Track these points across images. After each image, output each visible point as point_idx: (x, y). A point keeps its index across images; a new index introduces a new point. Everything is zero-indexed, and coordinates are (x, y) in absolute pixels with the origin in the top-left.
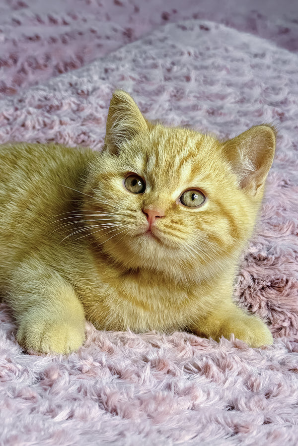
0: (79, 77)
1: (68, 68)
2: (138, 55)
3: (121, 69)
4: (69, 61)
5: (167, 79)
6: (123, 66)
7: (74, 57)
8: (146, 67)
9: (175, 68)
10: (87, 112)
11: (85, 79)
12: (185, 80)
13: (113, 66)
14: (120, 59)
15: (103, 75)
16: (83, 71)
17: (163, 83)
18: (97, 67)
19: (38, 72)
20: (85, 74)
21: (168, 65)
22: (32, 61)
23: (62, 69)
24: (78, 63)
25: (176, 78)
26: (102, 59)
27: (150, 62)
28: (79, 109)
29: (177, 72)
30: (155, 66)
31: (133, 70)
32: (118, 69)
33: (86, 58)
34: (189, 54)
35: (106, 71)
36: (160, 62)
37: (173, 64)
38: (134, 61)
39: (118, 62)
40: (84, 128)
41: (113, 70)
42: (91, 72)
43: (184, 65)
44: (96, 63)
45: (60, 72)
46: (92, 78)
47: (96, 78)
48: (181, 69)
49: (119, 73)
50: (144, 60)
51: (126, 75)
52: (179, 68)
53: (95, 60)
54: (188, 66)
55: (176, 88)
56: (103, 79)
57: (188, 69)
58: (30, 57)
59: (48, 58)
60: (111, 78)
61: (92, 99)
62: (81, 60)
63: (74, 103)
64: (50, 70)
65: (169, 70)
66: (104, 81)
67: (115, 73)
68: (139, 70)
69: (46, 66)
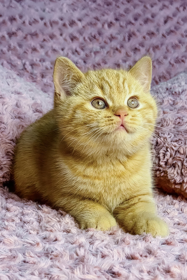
0: (172, 84)
1: (161, 79)
4: (161, 75)
7: (164, 72)
10: (180, 105)
11: (177, 85)
16: (174, 80)
18: (183, 77)
20: (176, 82)
23: (158, 80)
24: (168, 76)
28: (174, 103)
33: (173, 73)
40: (179, 115)
42: (179, 80)
44: (182, 74)
45: (157, 83)
46: (180, 83)
47: (183, 83)
61: (182, 96)
62: (169, 73)
63: (171, 100)
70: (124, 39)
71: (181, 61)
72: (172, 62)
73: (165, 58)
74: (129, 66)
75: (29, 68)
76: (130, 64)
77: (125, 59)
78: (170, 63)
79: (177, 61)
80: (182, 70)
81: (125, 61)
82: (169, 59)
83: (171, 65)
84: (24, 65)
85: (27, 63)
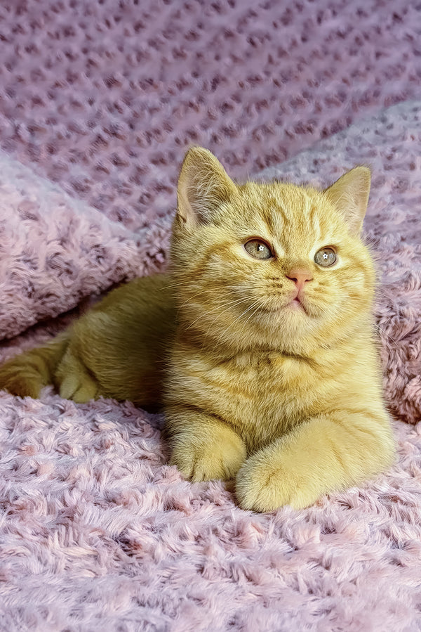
0: (285, 171)
1: (271, 162)
2: (352, 143)
3: (333, 159)
4: (270, 154)
5: (387, 168)
6: (335, 156)
7: (277, 149)
8: (362, 156)
9: (397, 155)
11: (292, 174)
12: (408, 169)
13: (324, 156)
14: (331, 148)
15: (313, 168)
16: (289, 164)
17: (383, 173)
18: (305, 159)
19: (237, 168)
20: (292, 167)
21: (388, 152)
22: (229, 155)
23: (264, 163)
24: (281, 155)
25: (398, 167)
26: (310, 150)
27: (366, 149)
29: (399, 160)
30: (373, 154)
31: (347, 159)
32: (329, 159)
33: (291, 150)
34: (413, 138)
35: (316, 162)
36: (379, 149)
37: (394, 150)
38: (347, 149)
39: (328, 151)
41: (323, 161)
42: (298, 165)
43: (407, 151)
44: (304, 154)
45: (262, 167)
46: (299, 171)
47: (304, 171)
48: (404, 155)
49: (332, 163)
50: (360, 147)
51: (338, 166)
52: (401, 155)
53: (301, 151)
54: (413, 153)
55: (398, 178)
56: (313, 172)
57: (412, 156)
58: (229, 151)
59: (247, 152)
60: (321, 171)
62: (285, 152)
64: (249, 165)
65: (390, 158)
66: (313, 174)
67: (326, 164)
68: (353, 159)
69: (245, 161)
70: (205, 87)
71: (306, 130)
72: (291, 131)
73: (279, 123)
74: (213, 136)
75: (25, 134)
76: (213, 133)
77: (205, 123)
78: (287, 133)
79: (300, 129)
80: (307, 145)
81: (205, 127)
82: (285, 125)
83: (288, 137)
84: (17, 129)
85: (23, 126)
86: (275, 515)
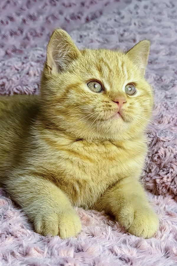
2: (102, 26)
3: (91, 35)
5: (121, 41)
6: (92, 33)
8: (107, 34)
9: (126, 34)
12: (132, 41)
13: (85, 33)
14: (90, 29)
15: (79, 40)
17: (118, 44)
18: (75, 35)
19: (37, 38)
21: (121, 32)
22: (32, 31)
25: (127, 40)
26: (78, 29)
27: (109, 30)
29: (127, 36)
30: (113, 33)
31: (99, 35)
32: (88, 35)
34: (135, 24)
35: (81, 37)
36: (116, 30)
37: (125, 31)
38: (99, 30)
39: (88, 30)
41: (85, 36)
43: (132, 32)
44: (75, 32)
48: (130, 34)
49: (90, 37)
50: (106, 29)
51: (94, 39)
52: (128, 34)
53: (74, 29)
54: (135, 32)
55: (127, 47)
56: (79, 42)
57: (134, 34)
58: (31, 29)
59: (43, 29)
60: (84, 41)
64: (44, 37)
65: (122, 35)
66: (79, 44)
67: (87, 38)
68: (102, 35)
69: (42, 35)
71: (77, 17)
72: (68, 18)
73: (61, 13)
74: (23, 20)
76: (23, 18)
77: (18, 12)
78: (66, 19)
79: (73, 17)
80: (77, 26)
81: (18, 15)
82: (65, 14)
83: (66, 22)
86: (49, 242)
